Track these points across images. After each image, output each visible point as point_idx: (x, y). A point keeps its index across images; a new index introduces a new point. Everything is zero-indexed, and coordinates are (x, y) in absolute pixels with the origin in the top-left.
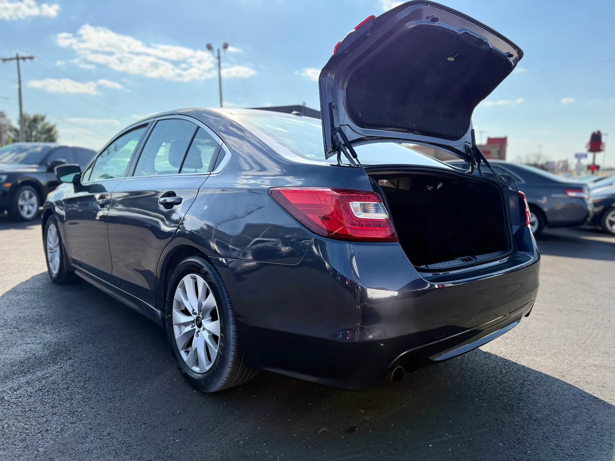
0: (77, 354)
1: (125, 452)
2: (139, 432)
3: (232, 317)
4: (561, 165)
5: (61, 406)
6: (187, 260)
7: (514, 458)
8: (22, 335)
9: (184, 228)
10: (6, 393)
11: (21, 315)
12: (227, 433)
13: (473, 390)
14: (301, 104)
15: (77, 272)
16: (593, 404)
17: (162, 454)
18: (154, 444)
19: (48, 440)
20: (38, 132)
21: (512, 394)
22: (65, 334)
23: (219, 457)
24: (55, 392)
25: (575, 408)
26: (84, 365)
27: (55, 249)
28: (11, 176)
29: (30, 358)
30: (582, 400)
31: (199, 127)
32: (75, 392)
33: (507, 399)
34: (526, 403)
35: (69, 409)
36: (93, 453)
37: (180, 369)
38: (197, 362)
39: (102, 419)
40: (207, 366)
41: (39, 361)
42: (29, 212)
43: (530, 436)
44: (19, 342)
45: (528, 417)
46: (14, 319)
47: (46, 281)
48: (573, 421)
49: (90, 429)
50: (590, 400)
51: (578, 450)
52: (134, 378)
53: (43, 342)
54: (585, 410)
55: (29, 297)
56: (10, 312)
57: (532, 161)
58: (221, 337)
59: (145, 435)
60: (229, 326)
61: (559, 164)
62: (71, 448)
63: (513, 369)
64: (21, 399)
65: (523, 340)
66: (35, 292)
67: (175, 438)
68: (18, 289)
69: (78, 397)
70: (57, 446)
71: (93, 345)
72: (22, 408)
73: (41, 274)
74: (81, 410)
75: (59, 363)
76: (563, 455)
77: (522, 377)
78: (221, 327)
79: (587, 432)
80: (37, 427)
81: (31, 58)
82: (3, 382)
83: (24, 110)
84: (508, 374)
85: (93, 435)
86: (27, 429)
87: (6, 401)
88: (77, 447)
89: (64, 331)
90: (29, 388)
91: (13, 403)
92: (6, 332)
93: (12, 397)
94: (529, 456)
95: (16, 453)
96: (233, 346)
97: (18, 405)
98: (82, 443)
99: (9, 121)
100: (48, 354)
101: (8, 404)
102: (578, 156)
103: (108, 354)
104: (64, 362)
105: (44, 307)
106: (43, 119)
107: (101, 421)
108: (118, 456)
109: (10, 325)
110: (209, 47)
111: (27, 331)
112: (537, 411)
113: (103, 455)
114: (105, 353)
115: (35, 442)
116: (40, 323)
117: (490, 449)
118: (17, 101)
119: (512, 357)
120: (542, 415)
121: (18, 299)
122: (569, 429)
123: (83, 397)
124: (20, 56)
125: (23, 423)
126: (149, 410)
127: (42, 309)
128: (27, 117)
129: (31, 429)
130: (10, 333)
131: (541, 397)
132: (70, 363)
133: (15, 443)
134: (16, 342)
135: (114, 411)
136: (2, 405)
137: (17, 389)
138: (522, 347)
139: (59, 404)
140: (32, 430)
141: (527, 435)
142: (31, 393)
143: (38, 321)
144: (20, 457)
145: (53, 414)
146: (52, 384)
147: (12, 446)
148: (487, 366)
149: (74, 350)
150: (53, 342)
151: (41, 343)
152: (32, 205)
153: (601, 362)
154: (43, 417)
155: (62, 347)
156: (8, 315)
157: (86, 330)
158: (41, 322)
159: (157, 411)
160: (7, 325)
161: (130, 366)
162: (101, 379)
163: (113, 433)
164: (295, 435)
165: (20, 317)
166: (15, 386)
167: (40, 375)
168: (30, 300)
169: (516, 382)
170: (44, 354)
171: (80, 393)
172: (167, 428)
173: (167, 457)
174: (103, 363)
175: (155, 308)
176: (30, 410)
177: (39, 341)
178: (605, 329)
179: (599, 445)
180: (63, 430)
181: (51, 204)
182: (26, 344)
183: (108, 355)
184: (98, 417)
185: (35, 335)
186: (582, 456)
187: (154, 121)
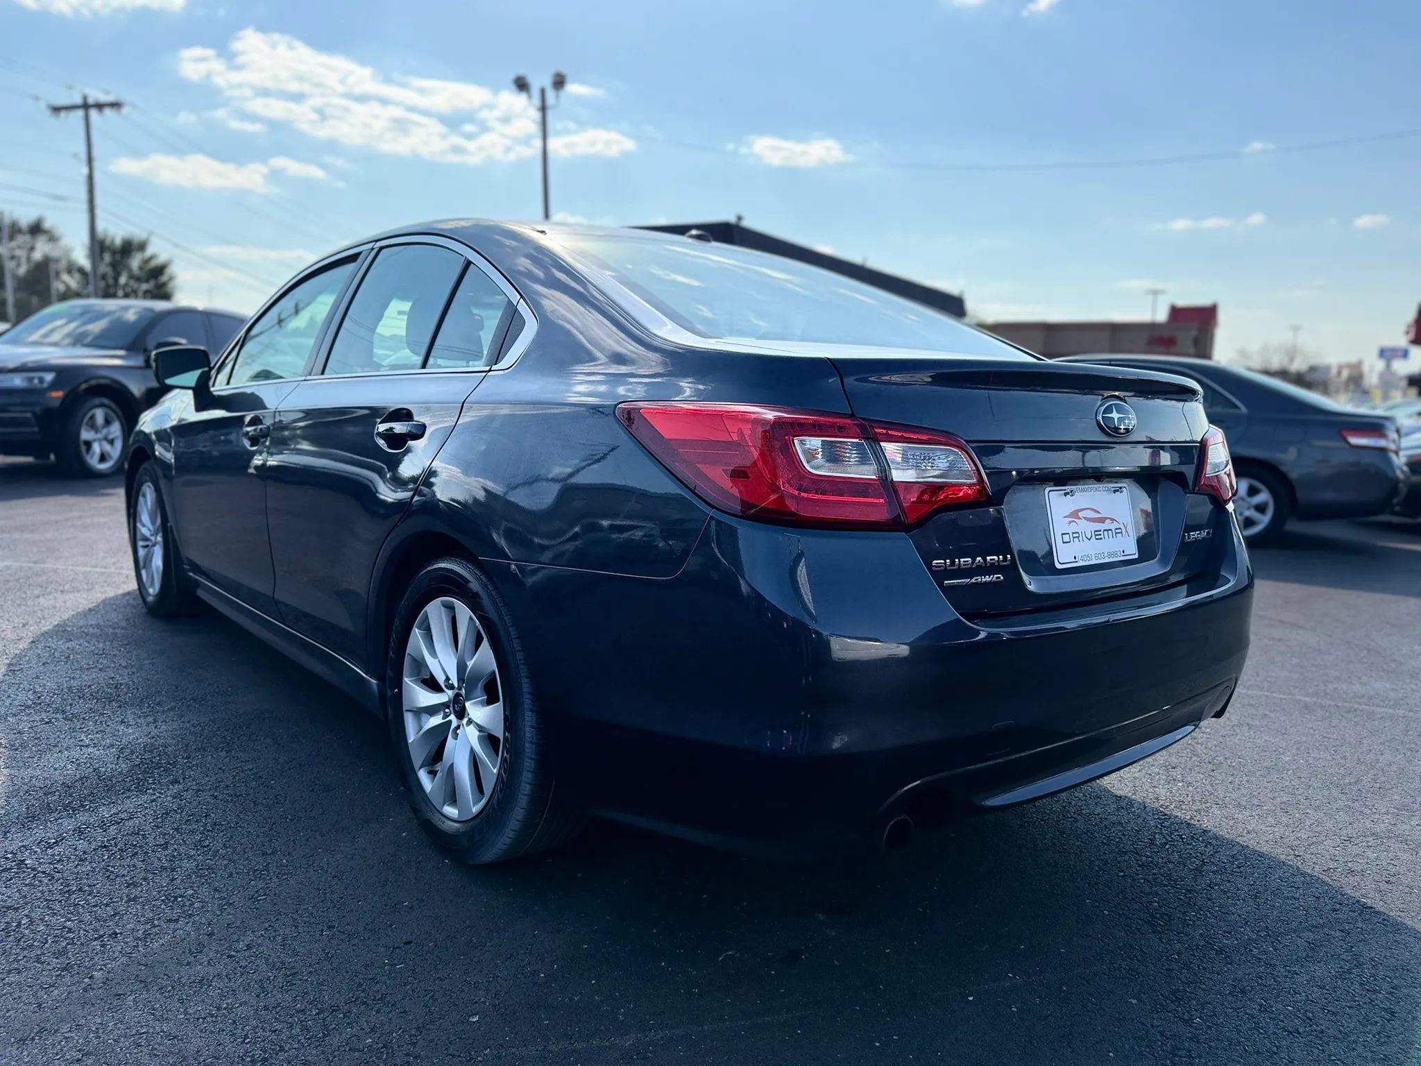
0: (192, 773)
1: (283, 987)
2: (317, 944)
3: (529, 696)
4: (1345, 374)
5: (149, 884)
6: (436, 566)
7: (1160, 1032)
8: (72, 726)
9: (434, 494)
10: (29, 851)
11: (74, 683)
12: (512, 956)
13: (1082, 879)
14: (732, 219)
15: (200, 593)
16: (1359, 920)
17: (363, 995)
18: (347, 972)
19: (116, 956)
20: (131, 277)
21: (1172, 891)
22: (165, 730)
23: (490, 1004)
24: (136, 853)
25: (1316, 927)
26: (206, 796)
27: (153, 538)
28: (64, 374)
29: (87, 778)
30: (1334, 910)
31: (468, 264)
32: (181, 855)
33: (1158, 903)
34: (1202, 912)
35: (166, 891)
36: (211, 985)
37: (416, 811)
38: (452, 797)
39: (237, 915)
40: (474, 806)
41: (107, 785)
42: (103, 458)
43: (1204, 987)
44: (65, 742)
45: (1202, 943)
46: (56, 692)
47: (134, 610)
48: (1307, 956)
49: (208, 935)
50: (1354, 912)
51: (1311, 1020)
52: (313, 828)
53: (119, 744)
54: (1338, 934)
55: (94, 645)
56: (49, 677)
57: (1276, 363)
58: (506, 739)
59: (328, 953)
60: (524, 714)
61: (1339, 373)
62: (165, 975)
63: (1181, 836)
64: (62, 865)
65: (1211, 773)
66: (107, 635)
67: (396, 962)
68: (69, 626)
69: (185, 864)
70: (133, 969)
71: (226, 753)
72: (62, 884)
73: (124, 595)
74: (192, 894)
75: (151, 791)
76: (1275, 1030)
77: (1199, 855)
78: (506, 719)
79: (1336, 982)
80: (92, 927)
81: (115, 105)
82: (24, 827)
83: (101, 226)
84: (1167, 847)
85: (214, 949)
86: (70, 931)
87: (27, 868)
88: (179, 972)
89: (166, 722)
90: (81, 842)
91: (44, 872)
92: (38, 719)
93: (42, 860)
94: (1197, 1029)
95: (44, 979)
96: (529, 761)
97: (53, 878)
98: (188, 964)
99: (68, 251)
100: (127, 769)
101: (32, 875)
102: (1386, 354)
103: (260, 774)
104: (162, 789)
105: (125, 667)
106: (142, 246)
107: (233, 919)
108: (266, 995)
109: (49, 705)
110: (521, 85)
111: (84, 719)
112: (1225, 932)
113: (233, 991)
114: (254, 771)
115: (87, 959)
116: (114, 703)
117: (1107, 1010)
118: (84, 206)
119: (1182, 809)
120: (1237, 940)
121: (68, 648)
122: (1297, 974)
123: (198, 865)
124: (91, 101)
125: (62, 917)
126: (342, 898)
127: (120, 671)
128: (108, 242)
129: (79, 931)
130: (47, 723)
131: (1239, 900)
132: (175, 791)
133: (43, 959)
134: (58, 742)
135: (264, 897)
136: (20, 877)
137: (54, 843)
138: (1208, 787)
139: (145, 879)
140: (82, 932)
141: (1196, 982)
142: (85, 853)
143: (112, 697)
144: (51, 989)
145: (129, 900)
146: (130, 835)
147: (35, 964)
148: (1121, 828)
149: (185, 763)
150: (140, 744)
151: (112, 746)
152: (111, 442)
153: (1390, 827)
154: (107, 905)
155: (159, 755)
156: (44, 682)
157: (214, 721)
158: (117, 701)
159: (360, 901)
160: (40, 704)
161: (306, 803)
162: (240, 827)
163: (259, 945)
164: (663, 964)
165: (70, 688)
166: (51, 835)
167: (107, 816)
168: (96, 651)
169: (1185, 866)
170: (119, 770)
171: (191, 857)
172: (379, 939)
173: (374, 1000)
174: (248, 795)
175: (366, 674)
176: (80, 890)
177: (108, 741)
178: (1409, 754)
179: (1362, 1010)
180: (149, 934)
181: (146, 436)
182: (81, 746)
183: (260, 777)
184: (229, 910)
185: (101, 729)
186: (1320, 1035)
187: (373, 249)
